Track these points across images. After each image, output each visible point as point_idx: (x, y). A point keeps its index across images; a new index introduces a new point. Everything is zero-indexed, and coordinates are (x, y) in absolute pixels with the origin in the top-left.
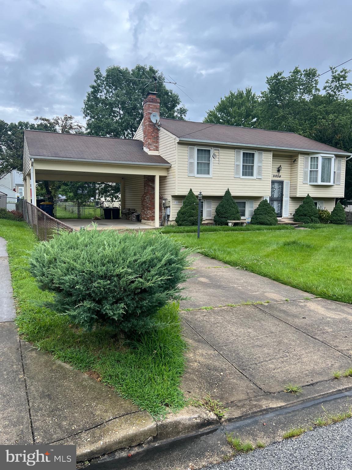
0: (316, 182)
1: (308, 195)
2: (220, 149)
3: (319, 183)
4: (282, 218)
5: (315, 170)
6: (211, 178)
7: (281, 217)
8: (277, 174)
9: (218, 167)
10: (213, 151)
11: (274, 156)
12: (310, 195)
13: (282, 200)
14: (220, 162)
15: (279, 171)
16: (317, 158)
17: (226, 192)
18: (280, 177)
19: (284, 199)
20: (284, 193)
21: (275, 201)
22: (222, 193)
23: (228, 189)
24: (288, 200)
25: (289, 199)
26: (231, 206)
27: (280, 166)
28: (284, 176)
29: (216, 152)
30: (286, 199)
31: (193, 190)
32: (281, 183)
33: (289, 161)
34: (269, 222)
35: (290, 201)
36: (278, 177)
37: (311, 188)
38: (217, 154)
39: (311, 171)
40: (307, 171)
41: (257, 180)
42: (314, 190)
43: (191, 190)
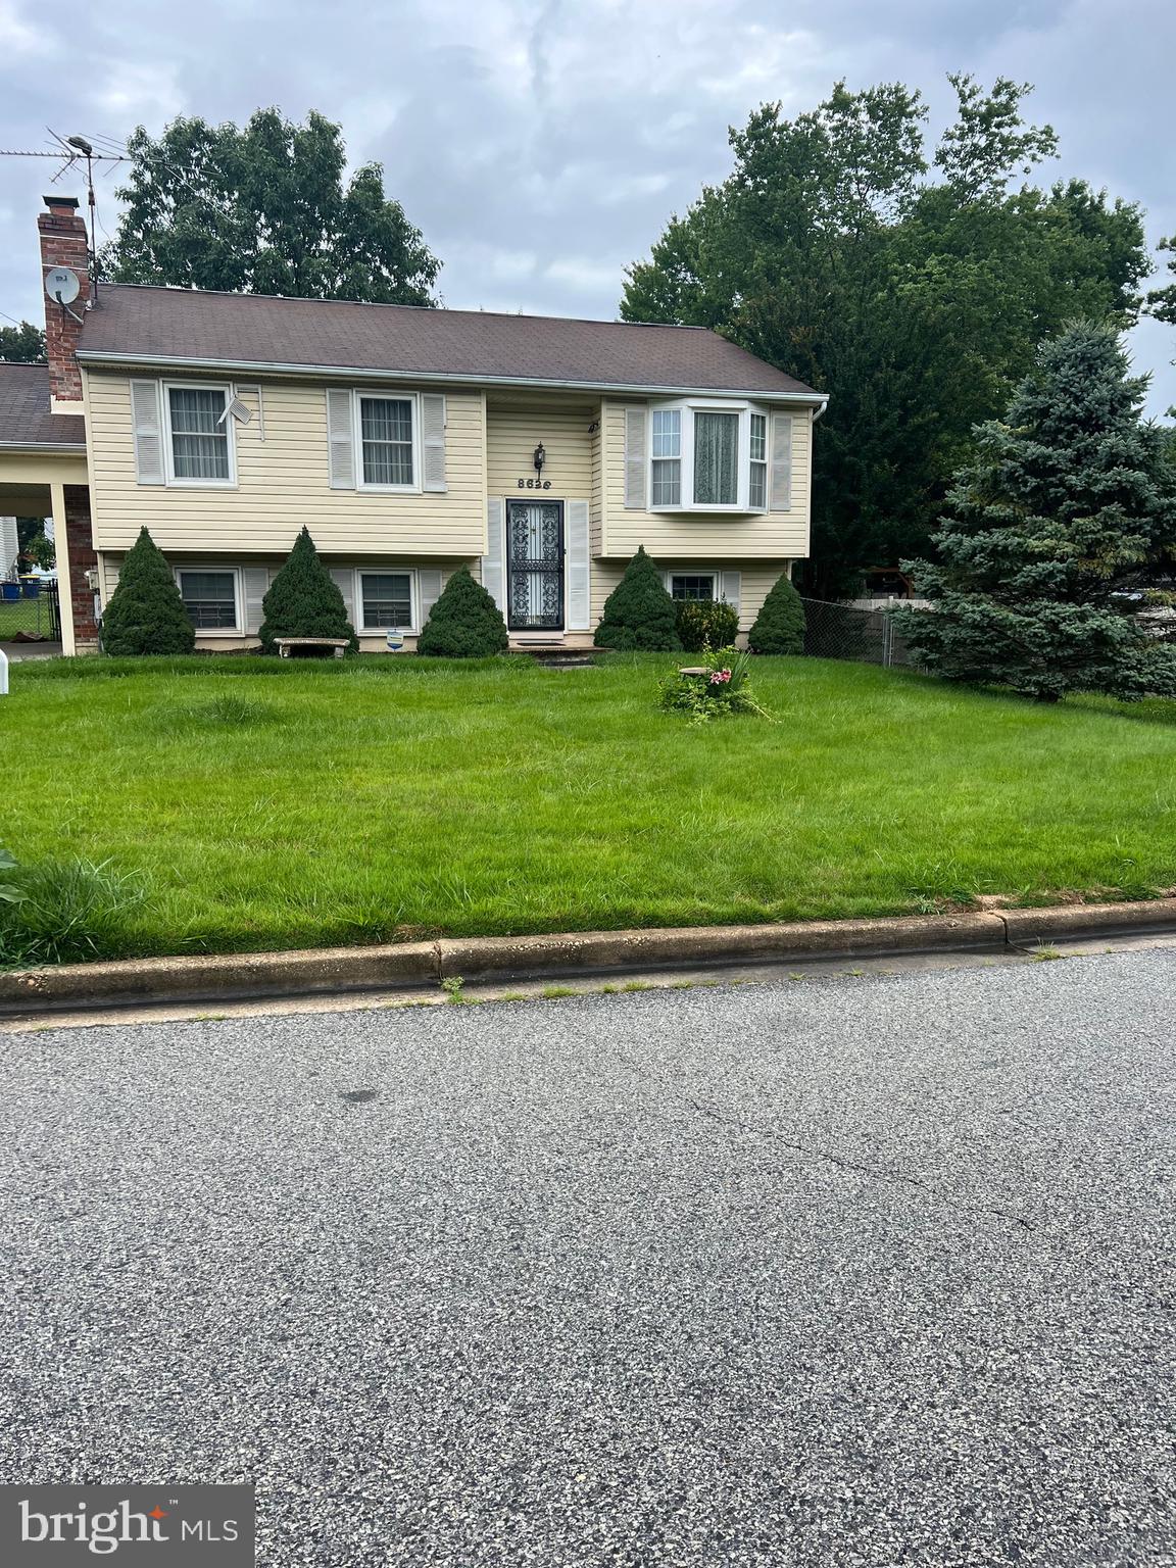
0: (677, 501)
1: (641, 548)
2: (259, 388)
3: (688, 504)
4: (565, 632)
5: (671, 457)
6: (234, 491)
7: (561, 628)
8: (534, 476)
9: (261, 452)
10: (230, 395)
11: (493, 411)
12: (647, 550)
13: (561, 571)
14: (269, 434)
15: (538, 465)
16: (677, 413)
17: (299, 538)
18: (547, 486)
19: (570, 565)
20: (567, 545)
21: (531, 571)
22: (286, 545)
23: (305, 528)
24: (584, 569)
25: (586, 564)
26: (301, 586)
27: (540, 446)
28: (562, 482)
29: (249, 401)
30: (576, 565)
31: (151, 533)
32: (554, 508)
33: (575, 427)
34: (458, 647)
35: (595, 574)
36: (538, 487)
37: (660, 524)
38: (250, 406)
39: (655, 463)
40: (641, 465)
41: (426, 496)
42: (665, 533)
43: (145, 532)
